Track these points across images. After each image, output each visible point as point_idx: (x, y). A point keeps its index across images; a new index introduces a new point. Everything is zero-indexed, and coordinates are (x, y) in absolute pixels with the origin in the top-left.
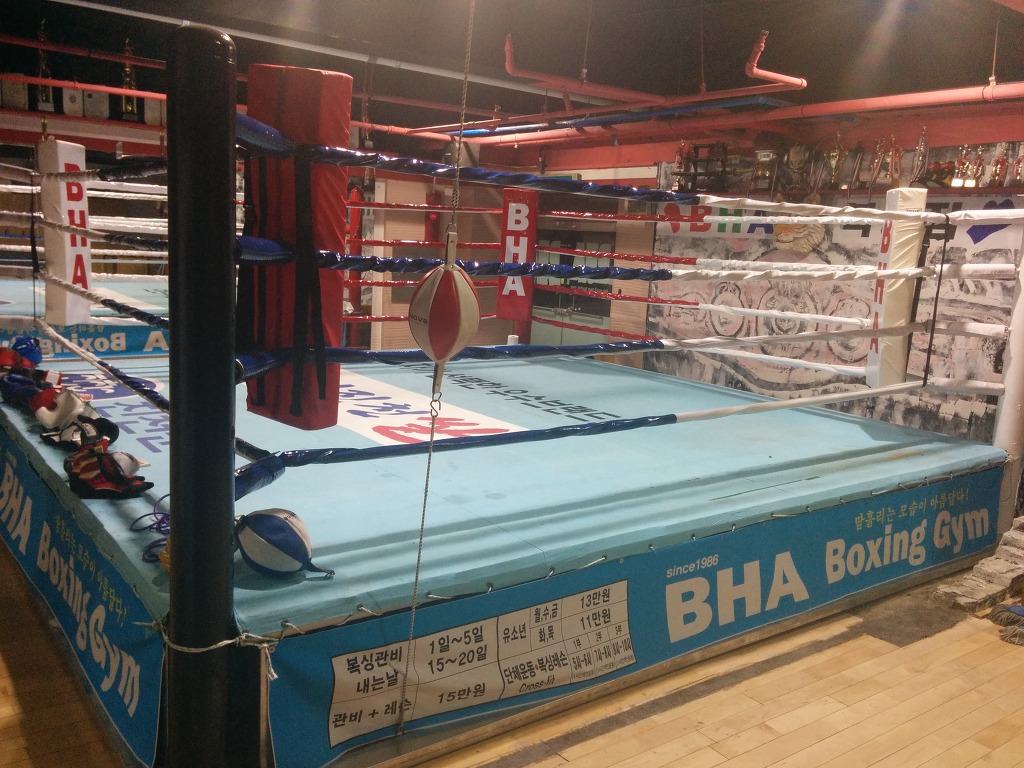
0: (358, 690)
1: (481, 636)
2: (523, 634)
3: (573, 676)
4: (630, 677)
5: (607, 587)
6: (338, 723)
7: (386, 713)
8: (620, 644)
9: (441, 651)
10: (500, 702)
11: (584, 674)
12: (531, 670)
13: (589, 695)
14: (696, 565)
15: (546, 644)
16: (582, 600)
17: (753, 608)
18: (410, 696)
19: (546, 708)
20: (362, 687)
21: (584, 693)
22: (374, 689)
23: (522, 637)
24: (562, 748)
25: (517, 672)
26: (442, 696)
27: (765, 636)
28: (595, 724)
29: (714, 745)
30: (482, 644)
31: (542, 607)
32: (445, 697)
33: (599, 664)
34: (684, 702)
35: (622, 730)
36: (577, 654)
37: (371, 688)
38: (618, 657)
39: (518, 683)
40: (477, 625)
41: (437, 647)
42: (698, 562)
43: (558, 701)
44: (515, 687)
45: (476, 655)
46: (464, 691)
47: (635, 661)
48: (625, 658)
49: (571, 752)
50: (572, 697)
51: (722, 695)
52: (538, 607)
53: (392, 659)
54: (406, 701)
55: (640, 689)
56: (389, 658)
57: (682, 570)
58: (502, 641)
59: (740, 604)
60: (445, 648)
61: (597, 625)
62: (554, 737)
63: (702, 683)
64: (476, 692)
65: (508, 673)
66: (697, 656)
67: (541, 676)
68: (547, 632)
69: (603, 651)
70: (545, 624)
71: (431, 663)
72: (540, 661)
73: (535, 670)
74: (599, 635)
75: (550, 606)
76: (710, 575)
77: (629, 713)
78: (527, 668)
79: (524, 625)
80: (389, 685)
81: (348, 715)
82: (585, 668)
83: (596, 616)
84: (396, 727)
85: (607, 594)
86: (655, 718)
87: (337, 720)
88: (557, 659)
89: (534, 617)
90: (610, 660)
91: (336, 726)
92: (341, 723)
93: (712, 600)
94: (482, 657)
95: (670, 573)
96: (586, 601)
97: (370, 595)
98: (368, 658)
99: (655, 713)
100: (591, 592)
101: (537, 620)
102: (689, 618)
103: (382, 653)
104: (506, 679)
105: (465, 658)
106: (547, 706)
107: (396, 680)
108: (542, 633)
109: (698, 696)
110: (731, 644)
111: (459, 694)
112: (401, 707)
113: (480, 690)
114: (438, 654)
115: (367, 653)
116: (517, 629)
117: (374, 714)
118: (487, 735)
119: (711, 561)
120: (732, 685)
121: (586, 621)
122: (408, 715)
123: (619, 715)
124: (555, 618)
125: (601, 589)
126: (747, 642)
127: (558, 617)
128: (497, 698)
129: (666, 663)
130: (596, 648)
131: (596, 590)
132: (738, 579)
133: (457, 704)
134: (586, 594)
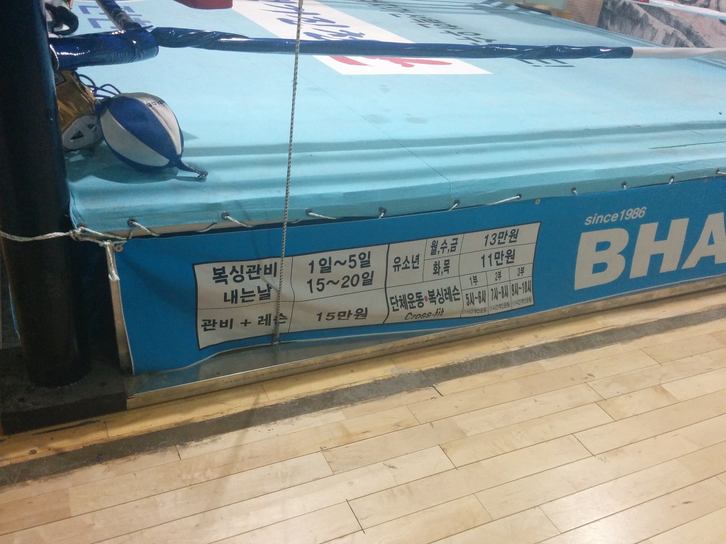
0: (226, 300)
1: (369, 262)
2: (416, 265)
3: (463, 311)
4: (523, 318)
5: (516, 228)
6: (208, 328)
7: (259, 323)
8: (520, 285)
9: (322, 272)
10: (383, 326)
11: (476, 311)
12: (420, 300)
13: (478, 330)
14: (620, 215)
15: (440, 277)
16: (487, 237)
17: (668, 265)
18: (285, 310)
19: (430, 338)
20: (229, 297)
21: (472, 328)
22: (243, 301)
23: (414, 268)
24: (439, 380)
25: (404, 301)
26: (320, 315)
27: (674, 294)
28: (480, 360)
29: (602, 402)
30: (368, 270)
31: (440, 240)
32: (324, 316)
33: (495, 302)
34: (578, 350)
35: (505, 370)
36: (471, 291)
37: (240, 300)
38: (515, 298)
39: (403, 312)
40: (365, 250)
41: (317, 267)
42: (623, 213)
43: (444, 333)
44: (401, 315)
45: (361, 280)
46: (345, 313)
47: (532, 303)
48: (523, 300)
49: (447, 386)
50: (460, 330)
51: (618, 348)
52: (436, 239)
53: (265, 273)
54: (281, 315)
55: (533, 330)
56: (262, 272)
57: (603, 219)
58: (391, 269)
59: (656, 260)
60: (326, 269)
61: (498, 264)
62: (433, 367)
63: (600, 333)
64: (358, 316)
65: (394, 301)
66: (599, 304)
67: (429, 307)
68: (442, 265)
69: (500, 290)
70: (441, 257)
71: (310, 282)
72: (431, 293)
73: (424, 302)
74: (499, 275)
75: (449, 239)
76: (632, 228)
77: (516, 353)
78: (415, 299)
79: (418, 256)
80: (261, 299)
81: (218, 321)
82: (477, 305)
83: (498, 255)
84: (271, 337)
85: (514, 235)
86: (543, 362)
87: (205, 325)
88: (449, 293)
89: (429, 249)
90: (506, 300)
91: (205, 330)
92: (211, 327)
93: (628, 253)
94: (368, 282)
95: (589, 221)
96: (490, 239)
97: (238, 204)
98: (238, 269)
99: (544, 357)
100: (497, 231)
101: (433, 253)
102: (600, 267)
103: (254, 267)
104: (391, 307)
105: (348, 282)
106: (431, 336)
107: (269, 295)
108: (436, 265)
109: (592, 346)
110: (638, 297)
111: (339, 315)
112: (275, 320)
113: (361, 313)
114: (317, 274)
115: (238, 265)
116: (410, 260)
117: (246, 323)
118: (364, 357)
119: (637, 213)
120: (631, 339)
121: (487, 260)
122: (283, 328)
123: (505, 354)
124: (453, 253)
125: (509, 229)
126: (655, 297)
127: (457, 251)
128: (381, 323)
129: (565, 309)
130: (493, 287)
131: (503, 230)
132: (662, 234)
133: (336, 323)
134: (491, 232)
